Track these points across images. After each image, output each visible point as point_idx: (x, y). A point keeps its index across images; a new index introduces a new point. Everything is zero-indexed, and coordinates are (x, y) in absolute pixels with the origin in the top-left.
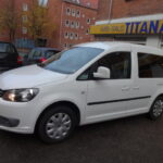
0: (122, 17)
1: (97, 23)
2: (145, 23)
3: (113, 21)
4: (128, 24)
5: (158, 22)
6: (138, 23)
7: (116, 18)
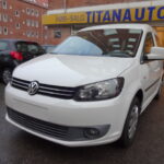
0: (79, 5)
1: (50, 12)
2: (107, 12)
3: (70, 10)
4: (89, 13)
5: (120, 11)
6: (100, 12)
7: (72, 6)
